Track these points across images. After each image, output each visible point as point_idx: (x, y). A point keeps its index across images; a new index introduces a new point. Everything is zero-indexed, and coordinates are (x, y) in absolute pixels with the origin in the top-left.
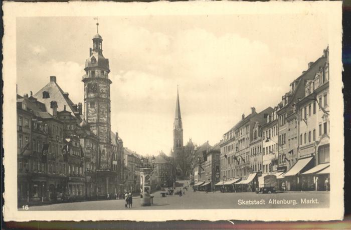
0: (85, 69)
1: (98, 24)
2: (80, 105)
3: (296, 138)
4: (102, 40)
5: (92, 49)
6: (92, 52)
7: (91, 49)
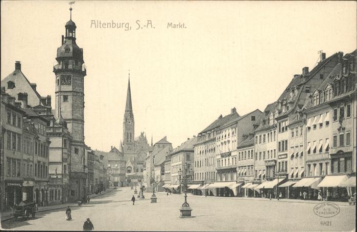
0: (56, 59)
1: (71, 9)
2: (49, 98)
3: (301, 146)
4: (76, 27)
5: (65, 36)
6: (64, 39)
7: (63, 36)
